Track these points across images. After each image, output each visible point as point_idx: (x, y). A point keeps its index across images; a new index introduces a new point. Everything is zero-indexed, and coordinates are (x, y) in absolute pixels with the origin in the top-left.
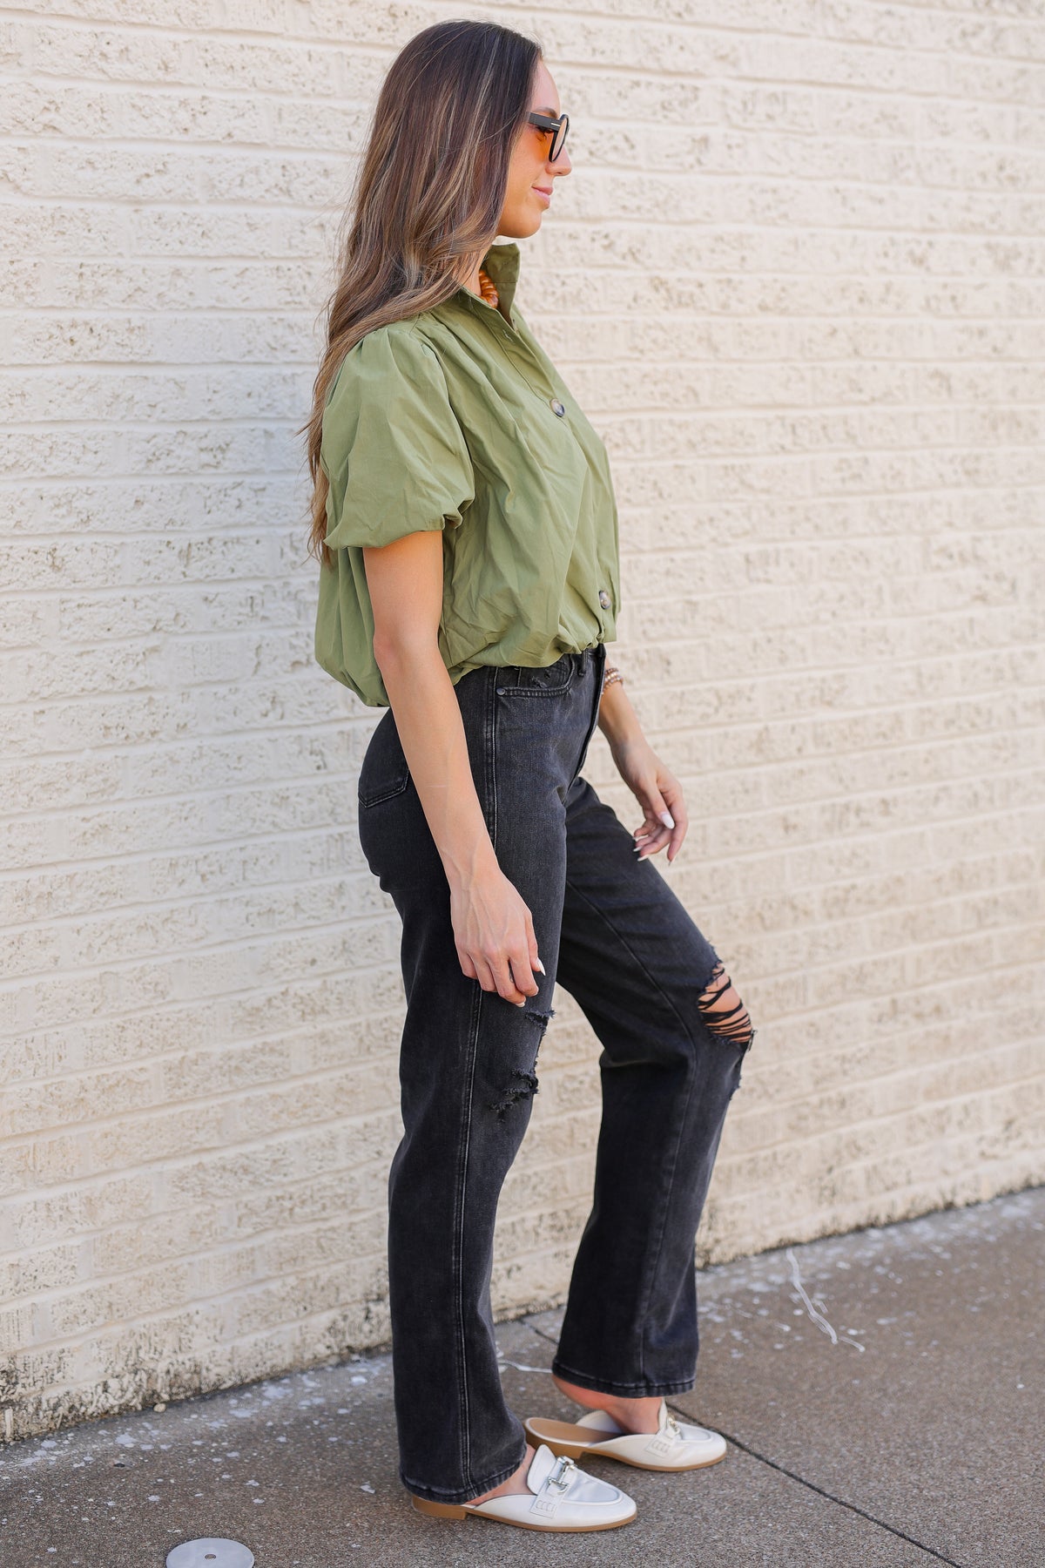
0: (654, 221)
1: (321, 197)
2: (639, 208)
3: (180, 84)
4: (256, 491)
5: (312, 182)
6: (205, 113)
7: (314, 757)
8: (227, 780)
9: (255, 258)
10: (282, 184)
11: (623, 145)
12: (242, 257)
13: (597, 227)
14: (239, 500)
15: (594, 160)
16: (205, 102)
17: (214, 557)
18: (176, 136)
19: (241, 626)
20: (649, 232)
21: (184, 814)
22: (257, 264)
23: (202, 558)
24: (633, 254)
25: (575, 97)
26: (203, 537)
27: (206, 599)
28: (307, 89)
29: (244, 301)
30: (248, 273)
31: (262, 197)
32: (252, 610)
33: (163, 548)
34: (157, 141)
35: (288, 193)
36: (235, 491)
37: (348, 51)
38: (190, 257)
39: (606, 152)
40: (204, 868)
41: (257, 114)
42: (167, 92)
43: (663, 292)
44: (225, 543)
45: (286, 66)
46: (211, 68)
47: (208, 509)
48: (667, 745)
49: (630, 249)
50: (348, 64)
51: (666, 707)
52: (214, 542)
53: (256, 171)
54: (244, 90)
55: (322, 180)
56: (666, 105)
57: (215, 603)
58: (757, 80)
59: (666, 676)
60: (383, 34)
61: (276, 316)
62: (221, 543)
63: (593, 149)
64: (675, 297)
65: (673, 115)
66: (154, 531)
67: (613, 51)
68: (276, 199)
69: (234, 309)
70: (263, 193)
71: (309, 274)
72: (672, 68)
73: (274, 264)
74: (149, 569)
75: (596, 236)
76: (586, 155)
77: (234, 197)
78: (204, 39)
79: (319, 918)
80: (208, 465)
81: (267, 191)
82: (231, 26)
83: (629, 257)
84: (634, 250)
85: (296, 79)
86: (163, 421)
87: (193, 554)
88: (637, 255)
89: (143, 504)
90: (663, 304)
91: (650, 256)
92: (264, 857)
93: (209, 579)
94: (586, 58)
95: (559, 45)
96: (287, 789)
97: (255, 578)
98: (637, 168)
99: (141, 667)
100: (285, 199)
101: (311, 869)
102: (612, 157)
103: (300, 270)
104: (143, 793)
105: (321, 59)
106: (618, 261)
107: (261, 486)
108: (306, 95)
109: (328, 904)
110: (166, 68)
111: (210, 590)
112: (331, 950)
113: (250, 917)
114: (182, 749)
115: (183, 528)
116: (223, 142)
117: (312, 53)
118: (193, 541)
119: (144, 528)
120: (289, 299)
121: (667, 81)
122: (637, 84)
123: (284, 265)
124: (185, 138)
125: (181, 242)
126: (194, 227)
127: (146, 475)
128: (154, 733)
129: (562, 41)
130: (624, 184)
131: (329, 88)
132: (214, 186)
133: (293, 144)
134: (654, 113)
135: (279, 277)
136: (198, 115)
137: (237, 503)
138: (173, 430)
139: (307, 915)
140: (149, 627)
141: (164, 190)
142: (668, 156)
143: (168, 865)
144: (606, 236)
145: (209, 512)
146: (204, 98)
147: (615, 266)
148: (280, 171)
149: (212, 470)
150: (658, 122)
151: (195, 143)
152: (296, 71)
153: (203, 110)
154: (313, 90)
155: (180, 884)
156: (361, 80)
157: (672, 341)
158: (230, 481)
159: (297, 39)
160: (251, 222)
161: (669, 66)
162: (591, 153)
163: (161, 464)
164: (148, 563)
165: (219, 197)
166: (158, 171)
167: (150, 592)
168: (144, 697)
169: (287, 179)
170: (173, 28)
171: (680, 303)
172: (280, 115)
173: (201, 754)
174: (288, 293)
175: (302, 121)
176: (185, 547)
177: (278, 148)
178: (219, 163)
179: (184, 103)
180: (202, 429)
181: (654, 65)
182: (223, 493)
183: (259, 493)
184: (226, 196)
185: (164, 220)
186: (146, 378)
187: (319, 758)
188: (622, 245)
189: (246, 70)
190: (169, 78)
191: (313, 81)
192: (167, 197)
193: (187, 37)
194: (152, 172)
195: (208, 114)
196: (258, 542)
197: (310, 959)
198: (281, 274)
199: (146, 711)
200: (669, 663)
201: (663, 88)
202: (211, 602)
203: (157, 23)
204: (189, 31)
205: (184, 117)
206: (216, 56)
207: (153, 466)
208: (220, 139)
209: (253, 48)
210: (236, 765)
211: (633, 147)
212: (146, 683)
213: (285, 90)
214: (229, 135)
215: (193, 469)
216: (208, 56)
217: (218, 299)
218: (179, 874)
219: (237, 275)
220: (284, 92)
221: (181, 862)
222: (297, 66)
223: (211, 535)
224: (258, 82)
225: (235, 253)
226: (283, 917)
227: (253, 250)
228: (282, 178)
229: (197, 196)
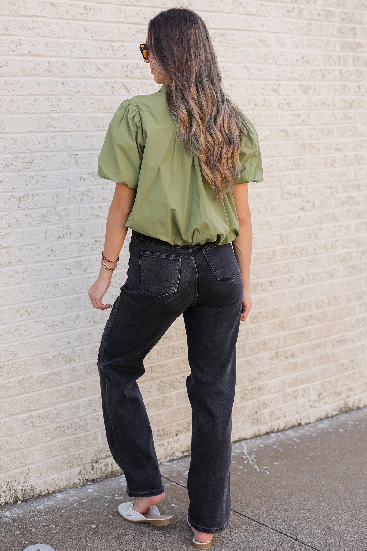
1: (63, 73)
3: (11, 35)
4: (43, 177)
5: (59, 68)
6: (20, 45)
7: (67, 270)
8: (36, 279)
9: (40, 95)
10: (49, 69)
12: (35, 95)
14: (37, 180)
16: (21, 41)
17: (29, 201)
18: (10, 53)
19: (39, 224)
21: (21, 291)
22: (41, 97)
23: (25, 201)
26: (25, 193)
27: (27, 215)
28: (56, 36)
29: (36, 110)
30: (38, 100)
31: (42, 73)
32: (43, 219)
33: (11, 197)
34: (3, 55)
35: (51, 72)
36: (36, 177)
37: (70, 22)
38: (17, 95)
40: (29, 310)
41: (39, 45)
42: (7, 37)
44: (33, 195)
45: (49, 28)
46: (22, 29)
47: (26, 183)
50: (71, 26)
52: (29, 195)
53: (39, 65)
54: (34, 36)
55: (63, 67)
57: (30, 217)
58: (215, 29)
60: (82, 16)
61: (48, 115)
62: (31, 195)
66: (7, 192)
68: (47, 74)
69: (33, 113)
71: (59, 100)
73: (46, 97)
74: (6, 205)
77: (32, 74)
78: (19, 19)
79: (70, 327)
80: (26, 168)
81: (43, 71)
82: (29, 14)
85: (52, 32)
86: (9, 153)
87: (21, 199)
89: (3, 182)
92: (50, 306)
93: (27, 208)
96: (58, 282)
97: (44, 207)
99: (4, 240)
100: (50, 74)
101: (67, 310)
103: (56, 99)
104: (6, 284)
105: (61, 25)
107: (45, 175)
108: (56, 38)
109: (73, 322)
110: (6, 29)
111: (28, 212)
112: (75, 338)
113: (46, 327)
114: (20, 268)
115: (17, 190)
116: (27, 55)
117: (58, 23)
118: (21, 195)
119: (4, 191)
120: (53, 109)
123: (50, 97)
124: (14, 54)
125: (13, 90)
126: (18, 85)
127: (4, 172)
128: (10, 263)
129: (146, 17)
131: (64, 35)
132: (24, 70)
133: (52, 55)
135: (48, 102)
136: (18, 45)
137: (37, 181)
138: (13, 156)
139: (66, 326)
140: (7, 225)
141: (7, 72)
143: (16, 309)
145: (27, 185)
146: (20, 39)
148: (48, 64)
149: (28, 170)
151: (17, 55)
152: (52, 29)
153: (20, 44)
154: (59, 36)
155: (21, 316)
156: (75, 32)
158: (33, 173)
159: (52, 18)
160: (38, 82)
163: (9, 168)
164: (6, 203)
165: (27, 74)
166: (5, 65)
167: (7, 213)
168: (6, 250)
169: (50, 67)
170: (8, 15)
172: (47, 44)
173: (27, 270)
174: (52, 107)
175: (55, 47)
176: (18, 197)
177: (47, 56)
178: (26, 62)
179: (13, 41)
180: (24, 155)
182: (31, 178)
183: (44, 177)
184: (29, 74)
185: (7, 82)
186: (3, 138)
187: (69, 270)
189: (35, 30)
190: (7, 33)
191: (58, 33)
192: (8, 74)
193: (13, 18)
194: (2, 66)
196: (44, 195)
197: (68, 342)
198: (49, 100)
199: (6, 255)
202: (28, 216)
203: (2, 14)
204: (14, 16)
205: (13, 46)
206: (24, 25)
207: (6, 169)
208: (26, 54)
209: (37, 22)
210: (39, 274)
212: (6, 245)
213: (49, 36)
214: (29, 52)
215: (20, 169)
216: (21, 25)
217: (27, 110)
218: (20, 313)
219: (34, 101)
220: (48, 37)
221: (21, 308)
222: (53, 28)
223: (27, 193)
224: (39, 33)
225: (33, 93)
226: (58, 327)
227: (39, 92)
228: (48, 67)
229: (18, 74)
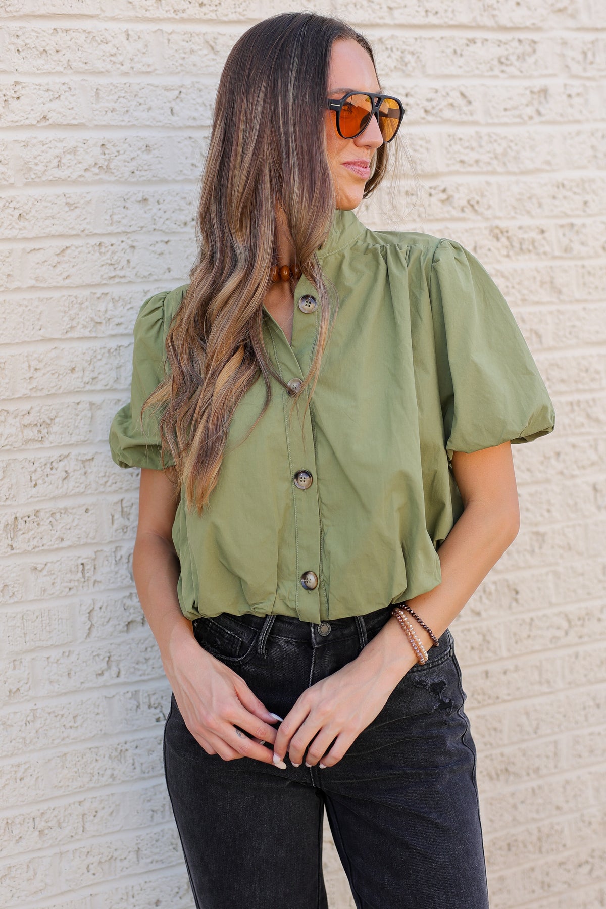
0: (494, 173)
1: (143, 173)
2: (477, 161)
4: (83, 462)
5: (133, 159)
6: (18, 98)
7: (152, 710)
8: (63, 739)
9: (77, 235)
10: (101, 162)
11: (460, 101)
12: (61, 236)
13: (433, 183)
14: (66, 471)
15: (430, 118)
16: (19, 87)
17: (42, 528)
19: (72, 592)
20: (488, 183)
21: (19, 775)
22: (77, 242)
23: (29, 530)
24: (472, 206)
25: (408, 57)
26: (29, 510)
27: (36, 568)
28: (125, 68)
29: (64, 279)
30: (68, 252)
31: (81, 176)
32: (84, 577)
35: (108, 169)
36: (62, 463)
37: (167, 27)
38: (7, 240)
39: (441, 110)
40: (41, 825)
41: (73, 96)
43: (503, 240)
44: (53, 514)
45: (103, 47)
46: (23, 54)
47: (34, 483)
48: (517, 669)
49: (469, 202)
50: (169, 40)
51: (515, 634)
52: (42, 514)
53: (74, 151)
54: (59, 73)
55: (145, 156)
56: (503, 60)
57: (45, 572)
58: (596, 30)
59: (514, 604)
60: (204, 9)
61: (99, 291)
62: (49, 515)
63: (429, 108)
64: (516, 245)
65: (510, 70)
67: (446, 11)
68: (97, 178)
69: (56, 288)
70: (82, 173)
71: (133, 247)
72: (509, 25)
73: (96, 241)
75: (433, 192)
76: (423, 114)
77: (51, 178)
78: (14, 25)
79: (162, 861)
80: (33, 440)
81: (86, 170)
82: (43, 11)
83: (468, 210)
84: (472, 202)
85: (112, 58)
87: (19, 527)
88: (476, 207)
90: (504, 252)
91: (489, 207)
92: (103, 808)
93: (37, 550)
94: (420, 20)
95: (390, 8)
96: (126, 743)
97: (85, 545)
98: (476, 123)
100: (104, 176)
101: (152, 817)
102: (449, 114)
103: (123, 245)
105: (139, 38)
106: (456, 213)
107: (89, 457)
108: (126, 74)
109: (171, 847)
111: (40, 560)
112: (176, 890)
113: (91, 866)
114: (15, 713)
115: (8, 503)
116: (39, 125)
117: (130, 33)
118: (18, 515)
120: (113, 274)
121: (504, 37)
122: (473, 41)
123: (106, 241)
126: (10, 211)
129: (393, 5)
130: (460, 139)
131: (149, 65)
132: (30, 169)
133: (113, 123)
134: (492, 69)
135: (101, 253)
136: (10, 100)
137: (64, 474)
139: (149, 860)
142: (506, 110)
143: (3, 825)
144: (444, 191)
145: (35, 485)
146: (16, 83)
147: (454, 219)
148: (98, 150)
149: (38, 445)
150: (496, 77)
151: (9, 128)
152: (114, 51)
153: (15, 96)
154: (132, 68)
155: (17, 842)
156: (183, 55)
157: (513, 287)
158: (55, 454)
159: (113, 19)
160: (68, 200)
161: (504, 21)
162: (426, 111)
165: (37, 180)
169: (107, 156)
171: (521, 249)
172: (97, 94)
173: (35, 717)
174: (112, 267)
175: (121, 100)
176: (11, 520)
177: (97, 127)
178: (34, 146)
180: (26, 406)
181: (490, 23)
182: (49, 466)
183: (87, 463)
184: (44, 179)
187: (158, 710)
188: (460, 198)
189: (61, 54)
191: (132, 60)
195: (21, 98)
196: (87, 511)
197: (154, 901)
198: (103, 250)
200: (517, 593)
201: (500, 43)
202: (41, 571)
206: (27, 41)
208: (35, 122)
209: (67, 31)
210: (72, 724)
211: (470, 102)
213: (103, 70)
214: (45, 117)
215: (16, 445)
216: (19, 42)
217: (37, 279)
218: (16, 832)
219: (57, 255)
220: (102, 72)
221: (17, 821)
222: (114, 46)
223: (37, 508)
224: (74, 65)
225: (53, 233)
226: (126, 863)
227: (73, 228)
228: (103, 156)
229: (12, 180)
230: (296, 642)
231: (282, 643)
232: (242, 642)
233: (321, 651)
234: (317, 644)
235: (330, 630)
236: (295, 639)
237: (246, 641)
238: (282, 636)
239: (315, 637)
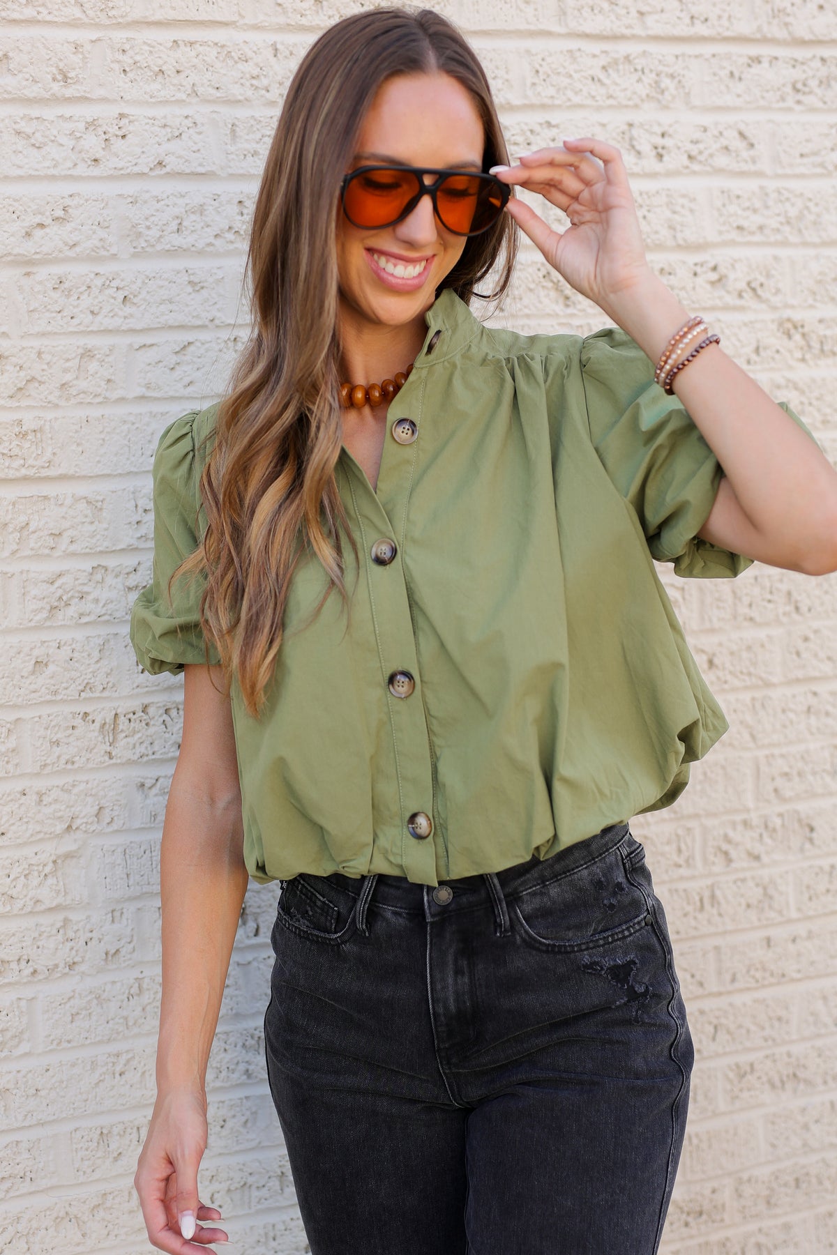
0: (785, 244)
2: (761, 228)
3: (84, 99)
6: (123, 137)
9: (203, 327)
11: (738, 144)
12: (182, 327)
13: (698, 258)
15: (696, 167)
16: (125, 121)
17: (152, 730)
18: (81, 170)
20: (776, 258)
21: (118, 1069)
22: (204, 336)
23: (134, 732)
24: (754, 290)
25: (666, 82)
26: (136, 704)
27: (143, 785)
29: (185, 387)
30: (192, 348)
31: (210, 244)
33: (78, 721)
34: (53, 178)
38: (107, 331)
39: (711, 156)
41: (200, 133)
42: (68, 110)
43: (797, 337)
44: (167, 711)
45: (241, 66)
46: (131, 75)
48: (810, 935)
49: (749, 284)
51: (808, 887)
52: (151, 710)
53: (201, 210)
54: (180, 102)
56: (799, 86)
57: (155, 790)
59: (808, 846)
62: (162, 711)
63: (693, 153)
64: (816, 345)
65: (807, 100)
66: (63, 701)
67: (720, 17)
68: (231, 247)
69: (173, 398)
70: (212, 240)
72: (808, 37)
74: (57, 751)
75: (699, 270)
76: (685, 161)
77: (167, 247)
78: (119, 36)
81: (216, 236)
82: (158, 16)
83: (748, 295)
84: (753, 285)
85: (254, 82)
86: (74, 554)
87: (121, 727)
88: (760, 291)
89: (46, 665)
90: (798, 355)
91: (778, 291)
92: (234, 1116)
93: (145, 759)
94: (683, 30)
95: (641, 14)
98: (760, 174)
99: (51, 881)
102: (722, 161)
104: (58, 1044)
105: (291, 54)
106: (731, 300)
110: (65, 78)
111: (149, 774)
113: (216, 1196)
114: (114, 983)
115: (106, 694)
116: (152, 174)
117: (279, 46)
118: (119, 711)
119: (49, 697)
121: (800, 53)
122: (757, 60)
124: (96, 171)
125: (92, 312)
126: (111, 291)
127: (50, 627)
128: (72, 966)
129: (645, 9)
130: (738, 197)
132: (139, 235)
134: (783, 99)
136: (113, 140)
138: (87, 565)
140: (60, 827)
141: (66, 244)
142: (802, 155)
143: (96, 1136)
144: (715, 269)
146: (122, 116)
147: (726, 308)
150: (790, 110)
151: (111, 178)
152: (256, 72)
153: (120, 133)
155: (116, 1159)
157: (810, 404)
159: (256, 27)
160: (192, 278)
161: (802, 32)
162: (690, 157)
163: (71, 611)
164: (57, 743)
165: (149, 250)
166: (55, 219)
167: (60, 781)
168: (58, 918)
170: (73, 24)
171: (822, 351)
172: (233, 131)
173: (140, 988)
176: (109, 718)
177: (232, 177)
178: (145, 202)
179: (92, 125)
180: (131, 561)
181: (781, 34)
184: (159, 247)
185: (67, 285)
186: (46, 498)
188: (738, 279)
189: (183, 75)
190: (69, 92)
192: (71, 254)
193: (94, 35)
194: (48, 221)
195: (129, 136)
199: (60, 937)
200: (812, 829)
201: (795, 63)
202: (150, 789)
203: (49, 18)
204: (97, 26)
205: (92, 143)
206: (138, 58)
207: (60, 615)
208: (146, 170)
209: (191, 44)
211: (752, 145)
212: (60, 900)
213: (240, 98)
214: (160, 163)
215: (118, 615)
216: (127, 60)
217: (148, 387)
218: (113, 1146)
219: (176, 353)
220: (240, 101)
221: (115, 1131)
222: (257, 65)
223: (146, 701)
224: (200, 90)
225: (171, 322)
226: (264, 1192)
227: (198, 317)
228: (239, 217)
229: (114, 250)
230: (407, 914)
231: (389, 915)
232: (339, 912)
233: (440, 926)
234: (432, 916)
235: (451, 897)
236: (405, 909)
237: (343, 911)
238: (389, 905)
239: (429, 906)
